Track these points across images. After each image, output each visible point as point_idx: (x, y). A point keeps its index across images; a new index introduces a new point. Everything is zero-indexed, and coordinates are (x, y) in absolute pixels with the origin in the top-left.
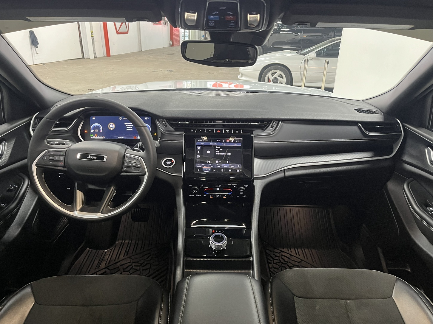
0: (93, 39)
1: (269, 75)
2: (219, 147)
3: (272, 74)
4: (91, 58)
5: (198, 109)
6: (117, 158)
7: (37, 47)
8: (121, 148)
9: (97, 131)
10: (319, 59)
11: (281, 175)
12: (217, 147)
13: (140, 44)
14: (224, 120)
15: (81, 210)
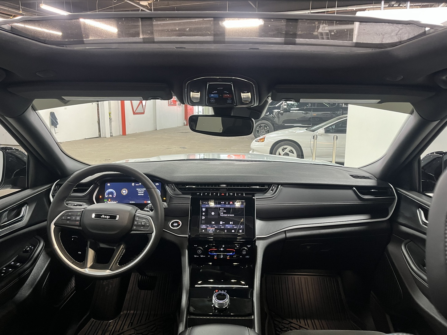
0: (110, 119)
1: (280, 150)
2: (223, 209)
3: (283, 150)
4: (107, 137)
5: (205, 175)
6: (128, 217)
7: (56, 127)
8: (132, 209)
9: (111, 196)
10: (328, 135)
11: (283, 236)
12: (221, 209)
13: (155, 124)
14: (228, 184)
15: (91, 267)
